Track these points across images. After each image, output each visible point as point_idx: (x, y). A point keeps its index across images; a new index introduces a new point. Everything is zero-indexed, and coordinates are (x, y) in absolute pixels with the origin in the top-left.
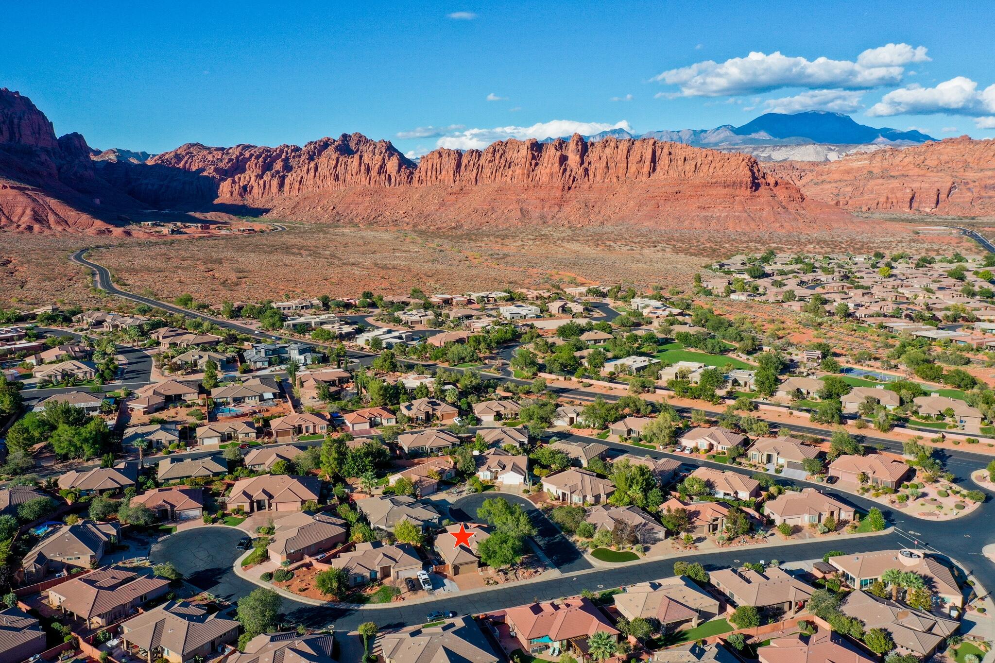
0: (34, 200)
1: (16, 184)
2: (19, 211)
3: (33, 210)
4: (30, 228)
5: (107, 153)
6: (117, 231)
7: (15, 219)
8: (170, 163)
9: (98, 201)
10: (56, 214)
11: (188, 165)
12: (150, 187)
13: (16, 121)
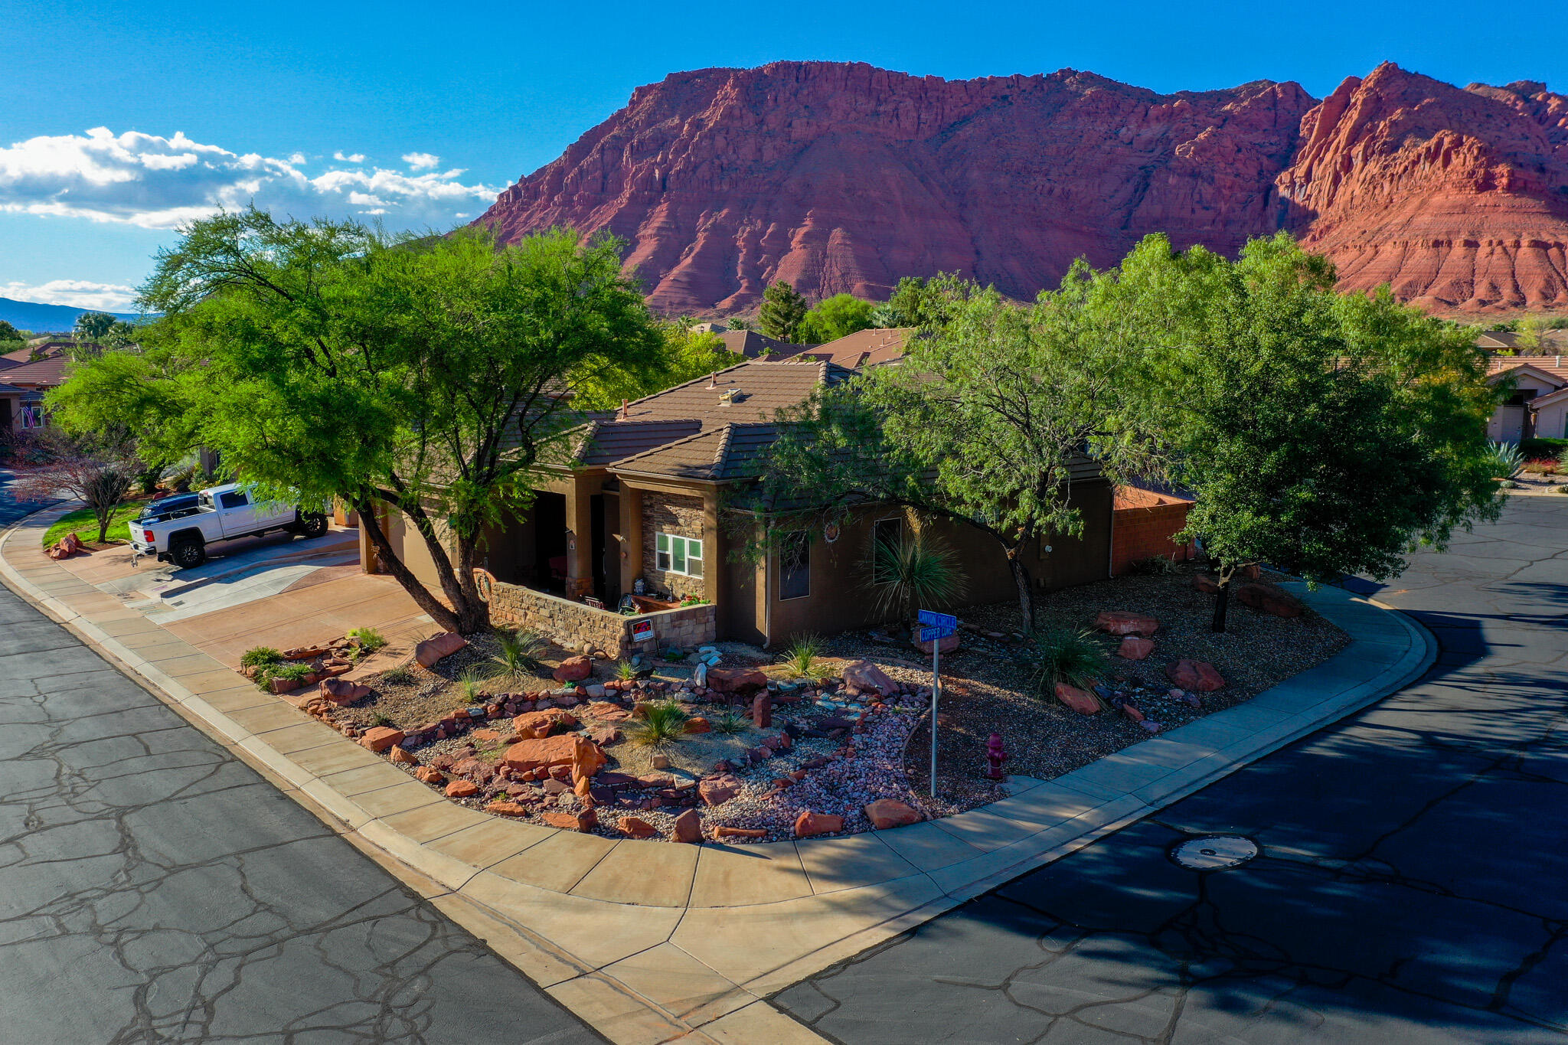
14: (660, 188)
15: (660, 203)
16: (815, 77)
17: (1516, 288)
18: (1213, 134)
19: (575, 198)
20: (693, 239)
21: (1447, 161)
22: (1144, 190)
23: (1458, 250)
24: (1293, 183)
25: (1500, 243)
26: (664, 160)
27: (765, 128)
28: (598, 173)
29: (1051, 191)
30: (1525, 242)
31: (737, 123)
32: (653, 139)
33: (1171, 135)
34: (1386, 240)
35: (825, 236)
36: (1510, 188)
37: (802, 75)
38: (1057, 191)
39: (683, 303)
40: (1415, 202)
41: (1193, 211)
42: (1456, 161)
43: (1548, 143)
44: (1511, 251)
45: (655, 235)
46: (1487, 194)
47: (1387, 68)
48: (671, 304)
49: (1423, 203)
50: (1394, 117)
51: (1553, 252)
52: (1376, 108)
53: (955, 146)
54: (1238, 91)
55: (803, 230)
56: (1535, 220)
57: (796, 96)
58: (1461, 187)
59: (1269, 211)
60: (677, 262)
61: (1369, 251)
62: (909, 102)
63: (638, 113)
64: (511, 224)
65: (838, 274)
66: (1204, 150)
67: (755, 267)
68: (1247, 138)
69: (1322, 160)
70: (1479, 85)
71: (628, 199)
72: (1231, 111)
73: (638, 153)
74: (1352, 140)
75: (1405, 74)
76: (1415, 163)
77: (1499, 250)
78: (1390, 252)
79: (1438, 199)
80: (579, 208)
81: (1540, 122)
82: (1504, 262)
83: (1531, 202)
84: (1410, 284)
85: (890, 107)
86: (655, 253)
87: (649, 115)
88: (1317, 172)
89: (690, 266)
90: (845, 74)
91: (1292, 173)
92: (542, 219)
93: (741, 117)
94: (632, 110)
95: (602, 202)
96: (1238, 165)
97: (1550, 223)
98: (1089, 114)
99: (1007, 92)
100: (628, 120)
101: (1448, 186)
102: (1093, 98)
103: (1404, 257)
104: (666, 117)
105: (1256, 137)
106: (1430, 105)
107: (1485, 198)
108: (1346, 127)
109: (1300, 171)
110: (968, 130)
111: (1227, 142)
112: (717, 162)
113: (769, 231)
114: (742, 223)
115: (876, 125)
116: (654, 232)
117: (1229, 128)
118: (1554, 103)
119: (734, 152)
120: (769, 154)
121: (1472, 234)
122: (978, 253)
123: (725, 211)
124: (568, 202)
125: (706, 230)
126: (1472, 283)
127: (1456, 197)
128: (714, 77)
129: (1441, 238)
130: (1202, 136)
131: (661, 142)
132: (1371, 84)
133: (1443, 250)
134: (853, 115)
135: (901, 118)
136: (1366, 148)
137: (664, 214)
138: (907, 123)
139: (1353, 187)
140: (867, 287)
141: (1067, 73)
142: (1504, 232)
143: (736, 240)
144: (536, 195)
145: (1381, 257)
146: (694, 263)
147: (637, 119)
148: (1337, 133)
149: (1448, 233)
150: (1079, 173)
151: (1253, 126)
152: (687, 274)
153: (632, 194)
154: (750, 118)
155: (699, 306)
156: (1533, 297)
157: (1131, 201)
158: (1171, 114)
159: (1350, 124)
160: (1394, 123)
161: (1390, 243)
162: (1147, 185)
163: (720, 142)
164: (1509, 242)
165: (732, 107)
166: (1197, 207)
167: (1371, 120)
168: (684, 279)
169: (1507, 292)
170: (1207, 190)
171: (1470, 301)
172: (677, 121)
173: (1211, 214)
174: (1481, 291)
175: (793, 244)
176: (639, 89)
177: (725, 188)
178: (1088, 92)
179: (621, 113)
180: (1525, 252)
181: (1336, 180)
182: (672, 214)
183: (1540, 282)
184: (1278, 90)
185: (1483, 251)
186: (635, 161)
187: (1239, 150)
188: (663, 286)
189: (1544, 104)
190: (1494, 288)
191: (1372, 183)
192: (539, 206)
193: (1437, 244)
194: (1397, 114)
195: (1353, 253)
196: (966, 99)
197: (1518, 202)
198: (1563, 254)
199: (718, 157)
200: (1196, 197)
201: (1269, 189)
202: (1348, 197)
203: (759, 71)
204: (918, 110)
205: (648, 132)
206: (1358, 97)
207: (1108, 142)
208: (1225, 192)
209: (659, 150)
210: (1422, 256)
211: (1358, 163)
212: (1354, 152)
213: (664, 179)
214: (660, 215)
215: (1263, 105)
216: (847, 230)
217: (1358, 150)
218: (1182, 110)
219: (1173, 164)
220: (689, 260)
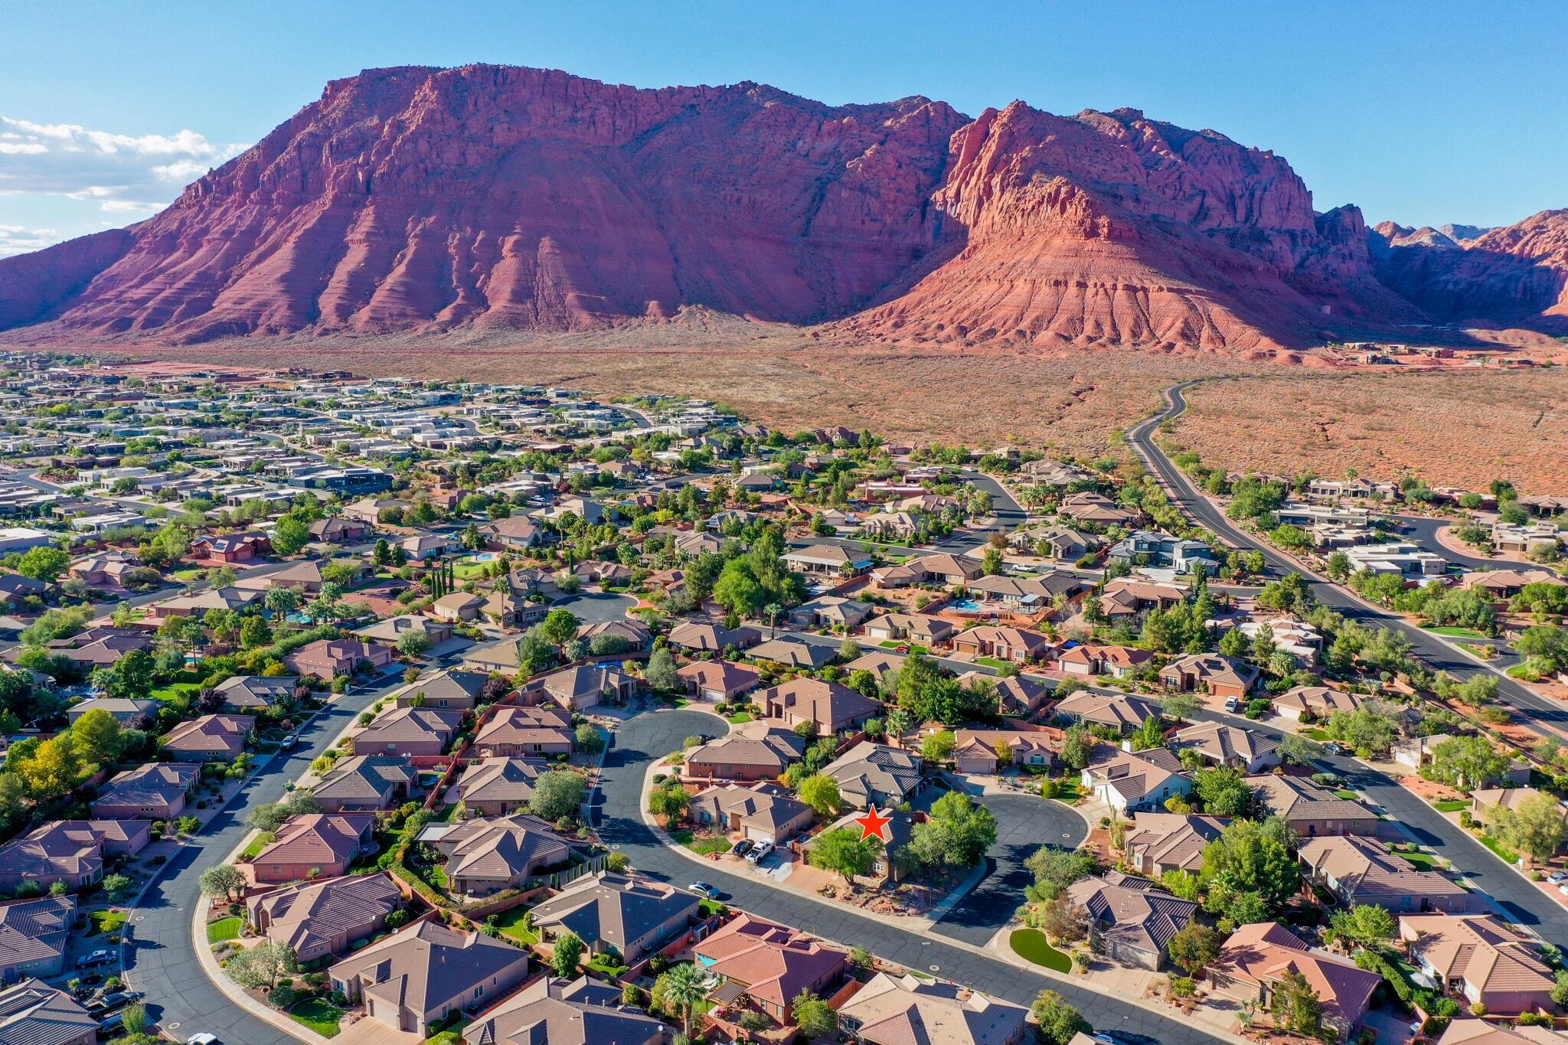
0: (1193, 307)
1: (1177, 284)
2: (1168, 322)
3: (1186, 322)
4: (1170, 347)
5: (1421, 232)
6: (1283, 353)
7: (1159, 334)
8: (1498, 246)
9: (1327, 309)
10: (1214, 328)
11: (1528, 248)
12: (1450, 287)
13: (1258, 194)
14: (364, 190)
15: (366, 206)
16: (512, 82)
17: (1114, 326)
18: (877, 152)
19: (274, 196)
20: (404, 245)
21: (1063, 210)
22: (821, 200)
23: (1072, 290)
24: (945, 202)
25: (1103, 285)
26: (367, 161)
27: (467, 133)
28: (296, 172)
29: (739, 201)
30: (1120, 286)
31: (439, 128)
32: (353, 139)
33: (842, 150)
34: (1020, 275)
35: (535, 247)
36: (1109, 237)
37: (500, 80)
38: (745, 200)
39: (403, 315)
40: (1040, 241)
41: (863, 222)
42: (1070, 210)
43: (1142, 169)
44: (1111, 292)
45: (365, 241)
46: (1092, 240)
47: (1017, 106)
48: (391, 315)
49: (1047, 243)
50: (1024, 154)
51: (1140, 294)
52: (1009, 143)
53: (650, 155)
54: (896, 105)
55: (514, 238)
56: (1128, 265)
57: (495, 100)
58: (1074, 234)
59: (926, 224)
60: (389, 269)
61: (1007, 285)
62: (604, 109)
63: (334, 110)
64: (203, 220)
65: (550, 283)
66: (871, 166)
67: (469, 275)
68: (905, 153)
69: (968, 184)
70: (1091, 111)
71: (333, 200)
72: (890, 127)
73: (338, 152)
74: (992, 169)
75: (1032, 110)
76: (1040, 203)
77: (1101, 291)
78: (1022, 288)
79: (1057, 242)
80: (278, 207)
81: (1137, 149)
82: (1106, 302)
83: (1125, 249)
84: (1037, 319)
85: (587, 114)
86: (366, 260)
87: (346, 113)
88: (964, 194)
89: (405, 274)
90: (542, 80)
91: (944, 193)
92: (239, 217)
93: (443, 121)
94: (326, 105)
95: (302, 202)
96: (899, 180)
97: (1138, 269)
98: (769, 126)
99: (694, 101)
100: (324, 116)
101: (1065, 231)
102: (773, 112)
103: (1032, 293)
104: (363, 116)
105: (913, 152)
106: (1052, 143)
107: (1091, 244)
108: (987, 157)
109: (951, 193)
110: (660, 139)
111: (890, 159)
112: (421, 166)
113: (479, 238)
114: (451, 229)
115: (574, 132)
116: (363, 237)
117: (890, 145)
118: (1148, 131)
119: (438, 155)
120: (472, 159)
121: (1082, 276)
122: (676, 260)
123: (432, 219)
124: (266, 200)
125: (416, 236)
126: (1082, 320)
127: (1071, 242)
128: (411, 76)
129: (1060, 278)
130: (868, 152)
131: (362, 142)
132: (1005, 120)
133: (1062, 288)
134: (552, 121)
135: (599, 125)
136: (1003, 180)
137: (371, 218)
138: (603, 131)
139: (992, 214)
140: (578, 297)
141: (748, 85)
142: (1105, 275)
143: (447, 247)
144: (229, 191)
145: (1016, 291)
146: (409, 271)
147: (334, 115)
148: (980, 160)
149: (1065, 274)
150: (763, 182)
151: (910, 143)
152: (402, 284)
153: (335, 196)
154: (452, 122)
155: (418, 317)
156: (1125, 335)
157: (809, 210)
158: (841, 130)
159: (989, 155)
160: (1024, 160)
161: (1022, 280)
162: (823, 196)
163: (423, 146)
164: (1108, 285)
165: (433, 111)
166: (867, 219)
167: (1006, 151)
168: (401, 289)
169: (1107, 329)
170: (875, 205)
171: (1081, 337)
172: (376, 121)
173: (877, 226)
174: (1089, 328)
175: (504, 252)
176: (332, 83)
177: (431, 192)
178: (768, 105)
179: (314, 106)
180: (1120, 293)
181: (980, 204)
182: (378, 218)
183: (1130, 321)
184: (931, 109)
185: (1091, 291)
186: (336, 161)
187: (900, 166)
188: (379, 296)
189: (1140, 132)
190: (1098, 325)
191: (1008, 213)
192: (233, 202)
193: (1057, 283)
194: (1026, 152)
195: (994, 285)
196: (658, 108)
197: (1115, 248)
198: (1147, 297)
199: (422, 161)
200: (866, 210)
201: (926, 204)
202: (989, 221)
203: (456, 73)
204: (613, 116)
205: (347, 132)
206: (995, 129)
207: (788, 154)
208: (890, 206)
209: (359, 150)
210: (1045, 295)
211: (996, 191)
212: (993, 182)
213: (368, 181)
214: (367, 220)
215: (919, 123)
216: (554, 238)
217: (996, 181)
218: (850, 126)
219: (845, 179)
220: (401, 269)
